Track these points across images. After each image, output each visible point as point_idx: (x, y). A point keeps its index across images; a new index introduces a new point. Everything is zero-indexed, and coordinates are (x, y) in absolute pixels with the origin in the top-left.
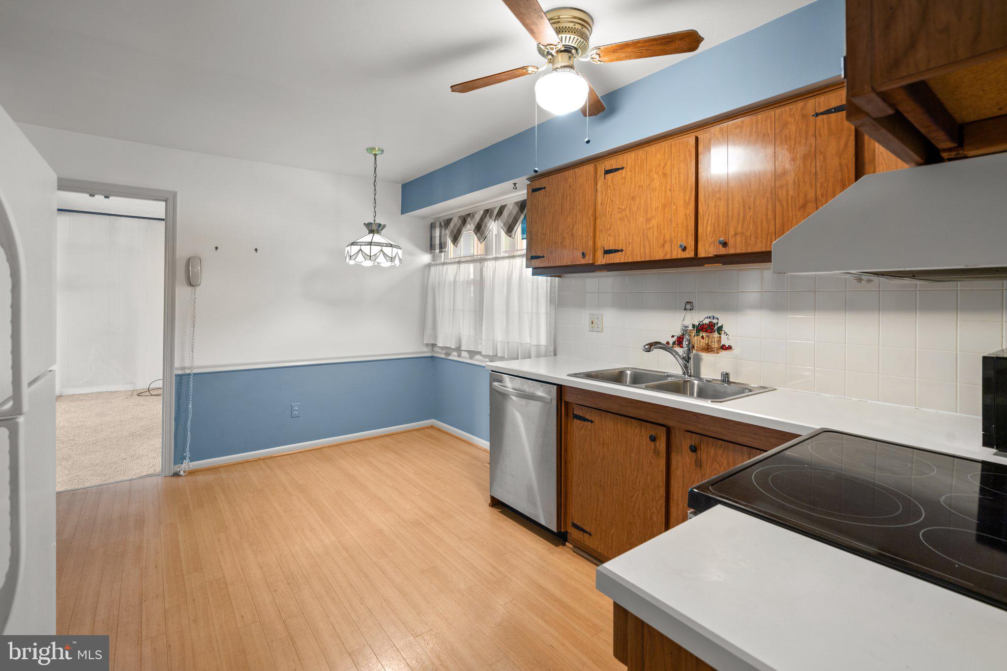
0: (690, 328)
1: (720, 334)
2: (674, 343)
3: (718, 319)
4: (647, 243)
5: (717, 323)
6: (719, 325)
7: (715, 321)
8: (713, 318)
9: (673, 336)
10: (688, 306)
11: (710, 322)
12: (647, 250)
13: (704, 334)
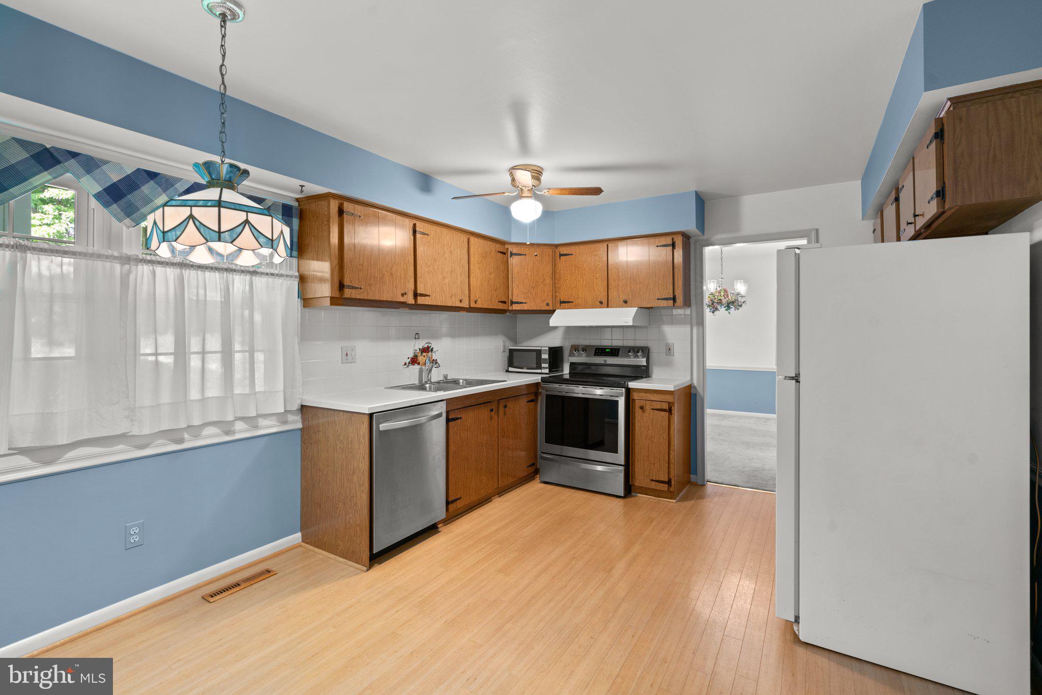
0: (418, 351)
1: (432, 353)
2: (409, 363)
4: (444, 294)
6: (432, 347)
7: (430, 345)
8: (429, 343)
9: (408, 358)
10: (417, 337)
11: (428, 346)
12: (444, 299)
13: (424, 354)
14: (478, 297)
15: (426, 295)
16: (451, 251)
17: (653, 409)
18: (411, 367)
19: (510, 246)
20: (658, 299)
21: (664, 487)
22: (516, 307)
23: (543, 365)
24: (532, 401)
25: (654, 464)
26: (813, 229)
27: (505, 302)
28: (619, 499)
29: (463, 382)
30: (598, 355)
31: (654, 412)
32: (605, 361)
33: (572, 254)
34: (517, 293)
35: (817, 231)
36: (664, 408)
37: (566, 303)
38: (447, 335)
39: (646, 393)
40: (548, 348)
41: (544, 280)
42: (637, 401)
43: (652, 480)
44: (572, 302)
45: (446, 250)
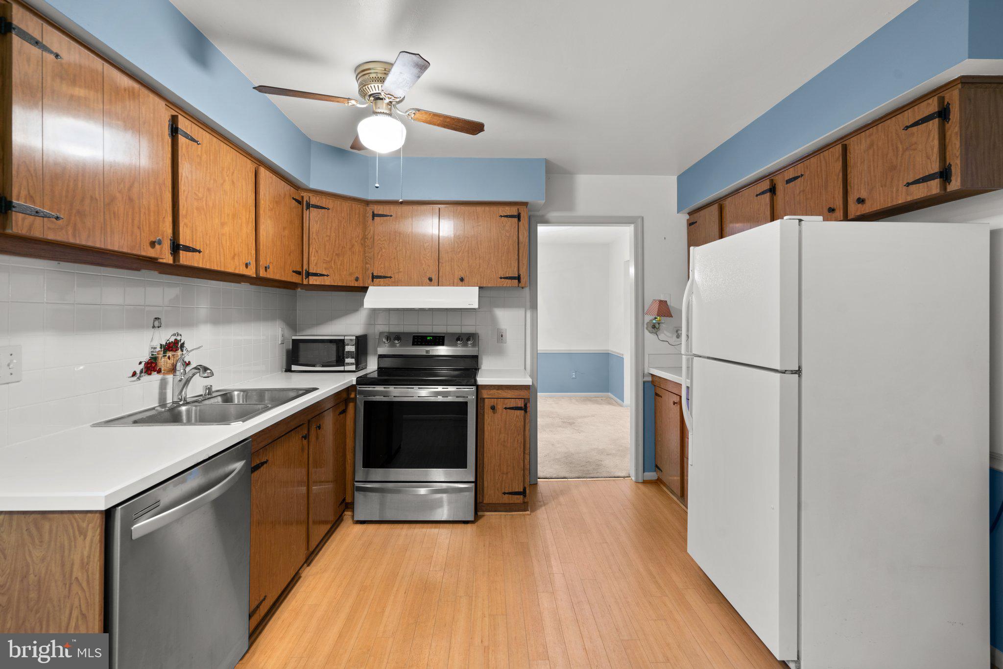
0: (158, 349)
1: (182, 351)
2: (141, 372)
3: (181, 335)
4: (222, 251)
5: (181, 340)
6: (182, 342)
7: (179, 338)
8: (178, 335)
9: (140, 363)
10: (157, 324)
11: (176, 340)
12: (222, 259)
13: (170, 354)
14: (268, 261)
15: (194, 250)
16: (233, 182)
17: (506, 408)
18: (146, 378)
19: (305, 193)
20: (501, 278)
21: (518, 499)
22: (313, 281)
23: (348, 360)
24: (341, 413)
25: (507, 473)
26: (639, 217)
27: (299, 273)
28: (469, 525)
29: (238, 395)
30: (417, 345)
31: (507, 413)
32: (427, 351)
33: (391, 216)
34: (315, 261)
35: (643, 218)
36: (519, 406)
37: (378, 278)
38: (206, 322)
39: (498, 389)
40: (354, 338)
41: (353, 246)
42: (486, 400)
43: (504, 493)
44: (390, 277)
45: (227, 178)
